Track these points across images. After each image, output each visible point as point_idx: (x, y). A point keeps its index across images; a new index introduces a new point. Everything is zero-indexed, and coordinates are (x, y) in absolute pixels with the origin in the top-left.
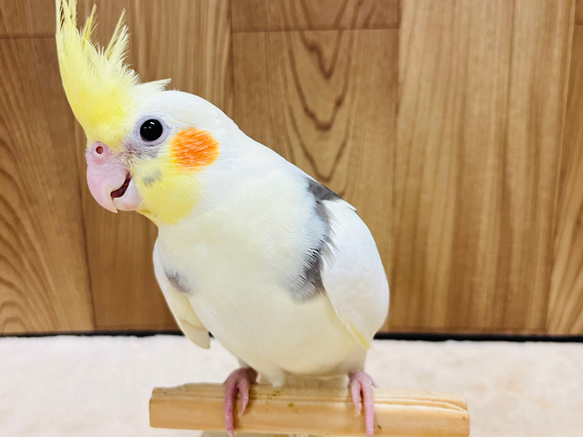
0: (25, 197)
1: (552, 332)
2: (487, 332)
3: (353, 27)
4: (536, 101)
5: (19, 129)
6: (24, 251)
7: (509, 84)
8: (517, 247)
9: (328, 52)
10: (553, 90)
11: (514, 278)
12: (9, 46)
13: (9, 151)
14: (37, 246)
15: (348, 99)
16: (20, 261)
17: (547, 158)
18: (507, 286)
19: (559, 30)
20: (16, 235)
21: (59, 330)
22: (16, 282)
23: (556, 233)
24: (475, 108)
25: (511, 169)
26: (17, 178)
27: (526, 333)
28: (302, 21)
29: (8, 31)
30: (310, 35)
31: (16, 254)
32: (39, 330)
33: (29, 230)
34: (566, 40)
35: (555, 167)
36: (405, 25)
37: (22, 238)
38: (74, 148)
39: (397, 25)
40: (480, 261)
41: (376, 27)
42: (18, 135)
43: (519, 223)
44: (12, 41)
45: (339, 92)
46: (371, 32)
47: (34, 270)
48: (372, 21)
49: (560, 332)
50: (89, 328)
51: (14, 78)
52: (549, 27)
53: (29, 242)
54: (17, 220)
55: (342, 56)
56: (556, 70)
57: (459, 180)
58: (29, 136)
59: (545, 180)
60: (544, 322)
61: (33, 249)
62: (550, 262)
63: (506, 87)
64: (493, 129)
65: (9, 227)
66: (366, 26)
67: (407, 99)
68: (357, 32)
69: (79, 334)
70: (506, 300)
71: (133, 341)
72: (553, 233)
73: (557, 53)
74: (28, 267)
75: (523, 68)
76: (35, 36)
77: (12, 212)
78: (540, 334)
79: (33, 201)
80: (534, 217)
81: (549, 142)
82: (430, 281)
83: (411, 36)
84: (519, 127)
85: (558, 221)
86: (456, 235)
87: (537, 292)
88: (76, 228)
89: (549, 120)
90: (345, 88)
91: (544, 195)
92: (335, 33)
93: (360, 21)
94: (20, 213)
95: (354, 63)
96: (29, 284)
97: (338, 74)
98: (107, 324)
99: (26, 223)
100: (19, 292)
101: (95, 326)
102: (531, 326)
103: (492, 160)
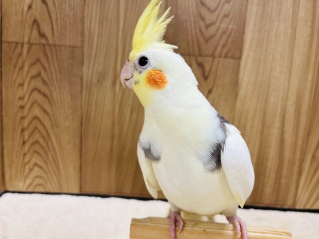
0: (54, 124)
1: (298, 207)
2: (269, 206)
3: (220, 56)
4: (299, 98)
5: (55, 90)
6: (50, 151)
8: (286, 166)
9: (207, 67)
10: (307, 94)
11: (283, 181)
12: (56, 50)
13: (49, 101)
14: (57, 149)
15: (214, 90)
16: (47, 155)
17: (303, 125)
18: (279, 184)
19: (311, 67)
20: (47, 143)
21: (62, 192)
22: (44, 166)
23: (303, 161)
24: (272, 99)
25: (286, 129)
26: (51, 114)
27: (286, 207)
28: (197, 52)
29: (57, 43)
30: (200, 59)
31: (45, 152)
32: (52, 191)
33: (54, 141)
34: (314, 72)
35: (305, 130)
36: (243, 58)
37: (50, 144)
38: (81, 102)
39: (240, 58)
40: (268, 171)
41: (230, 58)
42: (54, 93)
43: (287, 155)
44: (58, 47)
45: (210, 86)
46: (228, 60)
47: (54, 160)
48: (229, 54)
49: (301, 207)
50: (77, 192)
51: (56, 65)
52: (308, 66)
53: (53, 146)
54: (49, 135)
55: (214, 69)
56: (309, 85)
57: (262, 132)
58: (60, 94)
59: (300, 136)
60: (295, 202)
61: (54, 150)
62: (300, 174)
63: (286, 91)
64: (279, 110)
65: (44, 138)
66: (226, 57)
67: (242, 92)
68: (221, 59)
69: (72, 194)
70: (278, 191)
71: (99, 199)
72: (302, 161)
73: (310, 77)
74: (51, 159)
75: (295, 82)
76: (70, 46)
77: (47, 130)
78: (292, 208)
79: (57, 126)
80: (294, 152)
81: (304, 118)
83: (246, 64)
84: (291, 110)
85: (305, 154)
87: (293, 188)
88: (77, 141)
89: (305, 108)
90: (213, 85)
91: (300, 143)
92: (211, 59)
93: (223, 54)
94: (50, 131)
95: (219, 74)
96: (50, 167)
97: (211, 78)
98: (87, 190)
99: (53, 137)
100: (45, 171)
101: (81, 191)
102: (289, 204)
103: (277, 124)
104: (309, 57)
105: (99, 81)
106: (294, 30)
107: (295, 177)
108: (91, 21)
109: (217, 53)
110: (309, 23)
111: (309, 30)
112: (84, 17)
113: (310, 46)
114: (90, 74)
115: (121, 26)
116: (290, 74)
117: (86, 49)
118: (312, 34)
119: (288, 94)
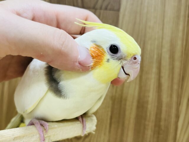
3: (101, 8)
4: (172, 46)
7: (162, 38)
8: (164, 108)
10: (179, 43)
11: (162, 123)
17: (177, 71)
19: (182, 19)
23: (180, 104)
24: (149, 47)
25: (162, 74)
34: (184, 23)
35: (180, 75)
36: (122, 10)
39: (118, 10)
40: (148, 114)
41: (110, 10)
43: (165, 98)
46: (108, 12)
48: (109, 7)
52: (178, 17)
56: (180, 34)
59: (176, 80)
62: (178, 117)
63: (161, 40)
64: (155, 57)
66: (106, 9)
68: (102, 11)
70: (159, 133)
72: (179, 104)
73: (181, 28)
75: (168, 32)
80: (171, 96)
81: (177, 64)
82: (126, 122)
84: (166, 56)
85: (181, 97)
86: (139, 102)
87: (172, 130)
89: (178, 54)
91: (175, 87)
92: (93, 10)
93: (104, 7)
103: (154, 70)
104: (179, 10)
107: (173, 120)
109: (98, 6)
116: (163, 25)
119: (162, 42)
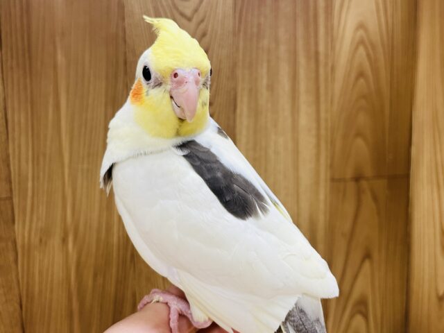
105: (41, 241)
106: (296, 142)
108: (19, 161)
110: (314, 132)
111: (313, 140)
112: (8, 156)
113: (318, 160)
114: (26, 235)
115: (66, 160)
117: (16, 200)
118: (318, 145)
